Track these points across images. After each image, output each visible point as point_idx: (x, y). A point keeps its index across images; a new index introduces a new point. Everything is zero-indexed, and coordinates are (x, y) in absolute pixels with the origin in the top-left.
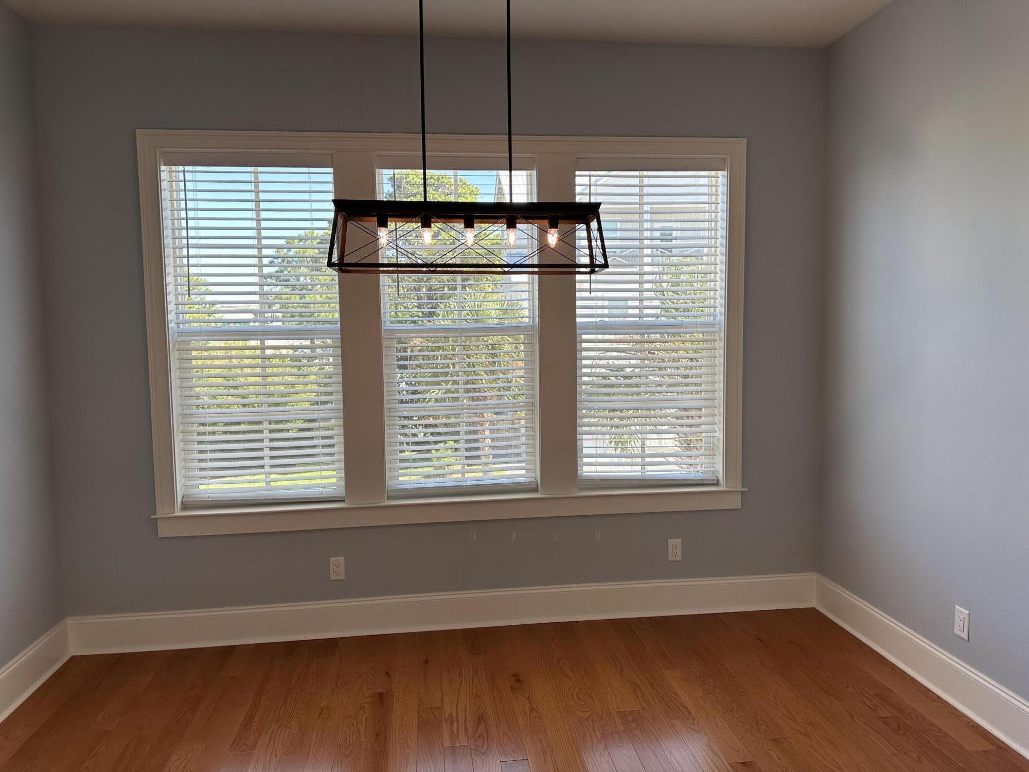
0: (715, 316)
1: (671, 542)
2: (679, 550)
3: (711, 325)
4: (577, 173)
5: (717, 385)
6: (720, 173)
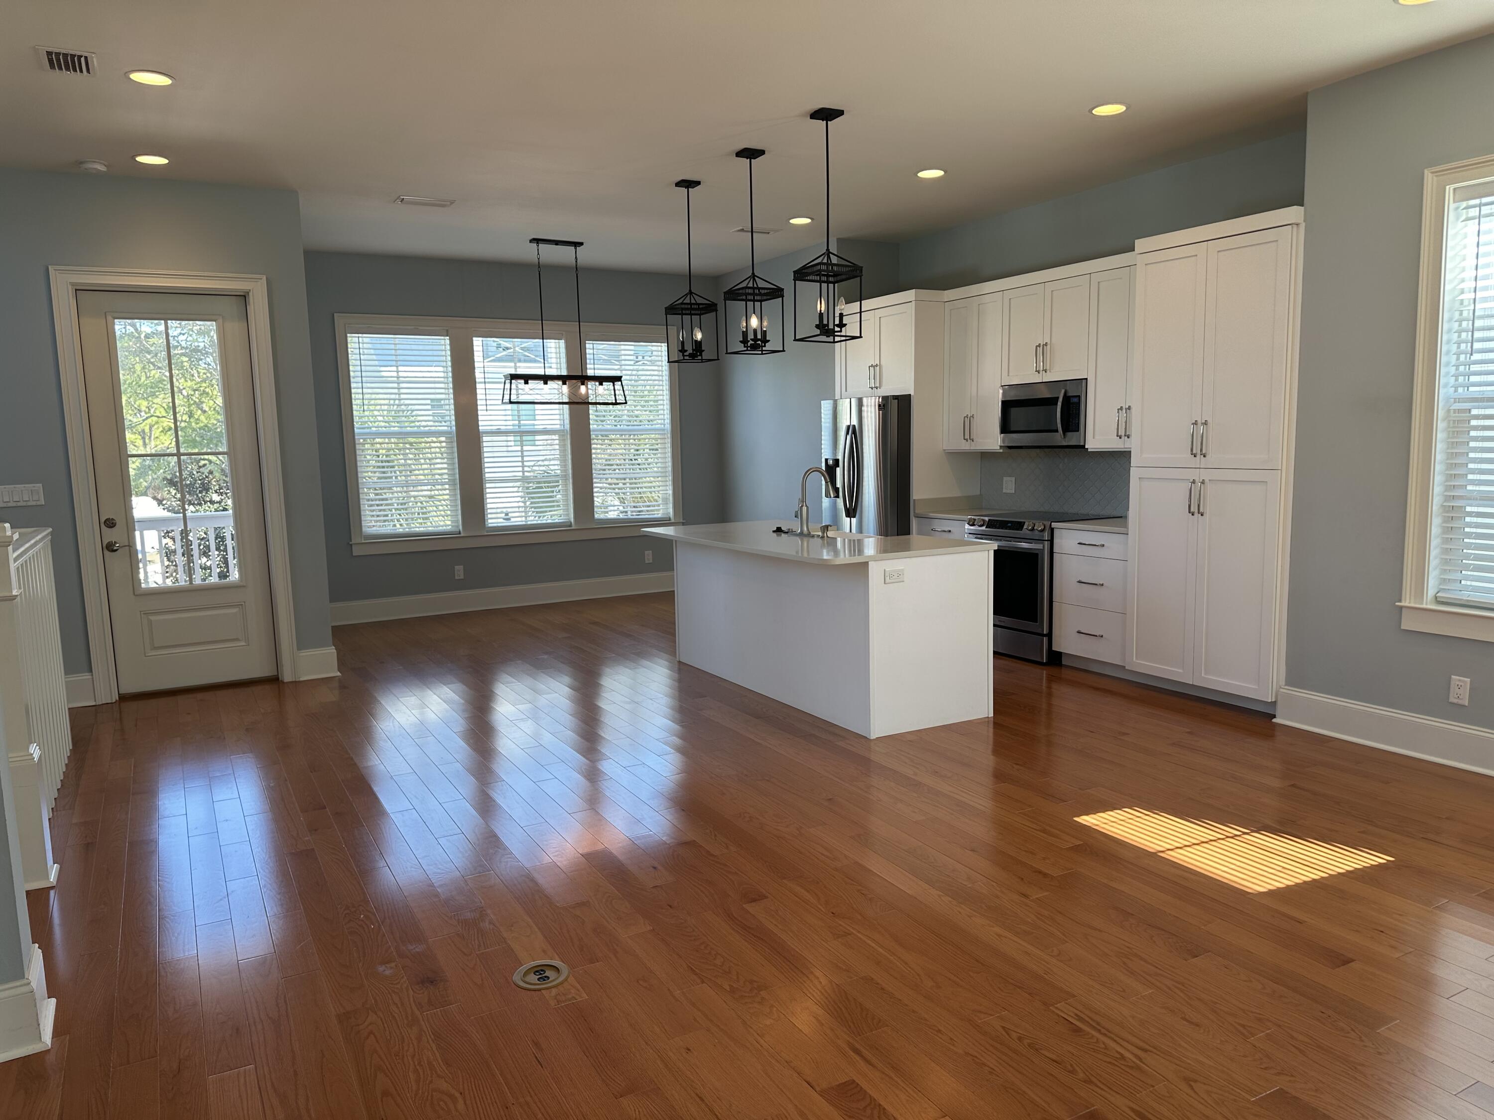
0: (664, 425)
1: (646, 552)
2: (651, 557)
3: (664, 430)
4: (587, 342)
5: (667, 464)
6: (663, 344)
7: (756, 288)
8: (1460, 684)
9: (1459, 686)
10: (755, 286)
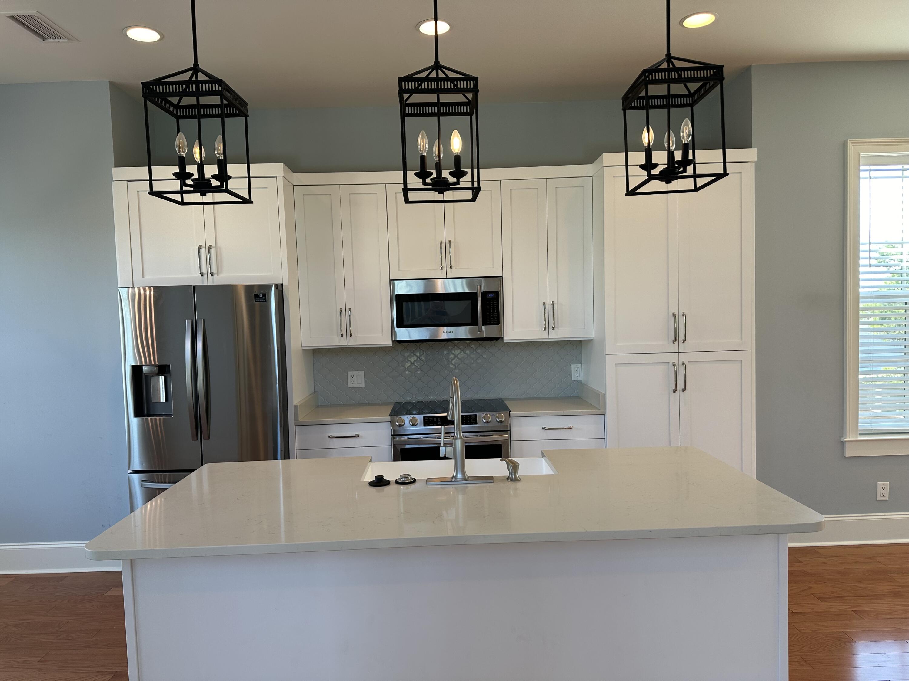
8: (884, 486)
9: (883, 488)
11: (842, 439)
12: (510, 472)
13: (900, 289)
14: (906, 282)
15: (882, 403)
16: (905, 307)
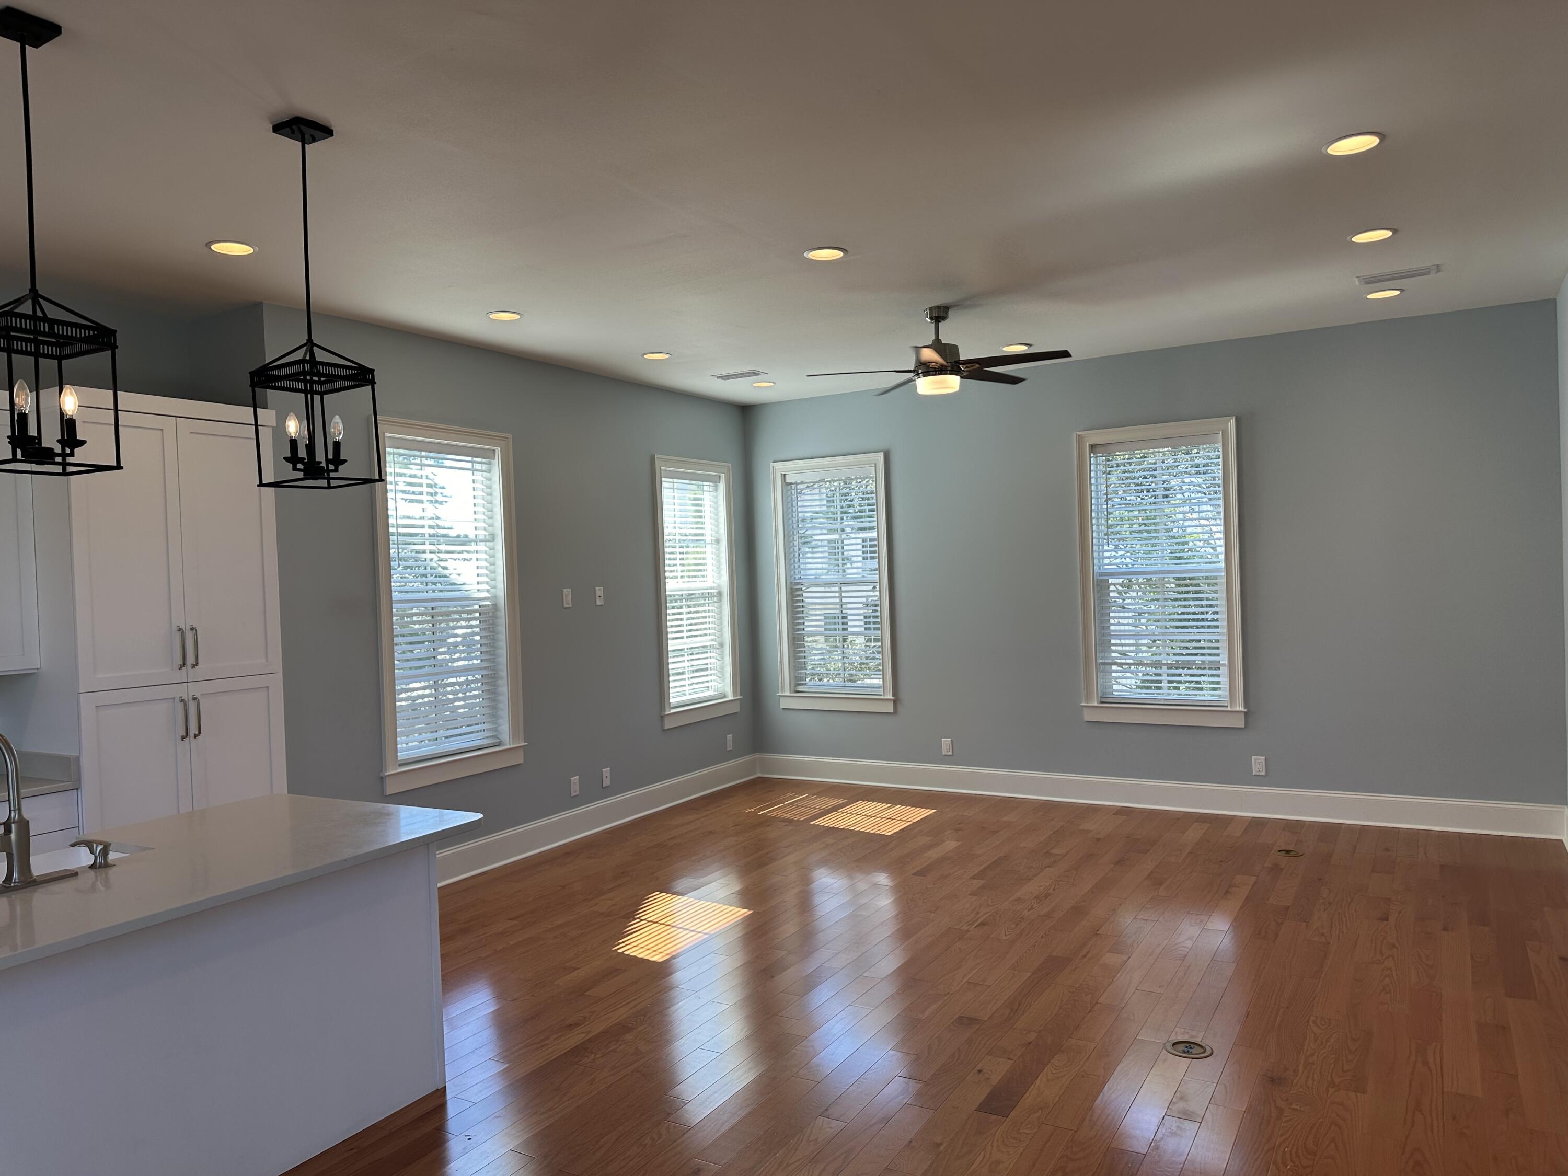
7: (40, 319)
10: (39, 314)
11: (381, 775)
12: (95, 857)
13: (425, 592)
14: (431, 584)
15: (425, 724)
16: (432, 613)
